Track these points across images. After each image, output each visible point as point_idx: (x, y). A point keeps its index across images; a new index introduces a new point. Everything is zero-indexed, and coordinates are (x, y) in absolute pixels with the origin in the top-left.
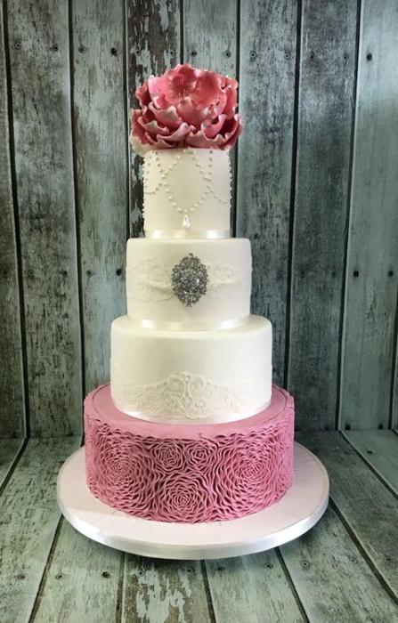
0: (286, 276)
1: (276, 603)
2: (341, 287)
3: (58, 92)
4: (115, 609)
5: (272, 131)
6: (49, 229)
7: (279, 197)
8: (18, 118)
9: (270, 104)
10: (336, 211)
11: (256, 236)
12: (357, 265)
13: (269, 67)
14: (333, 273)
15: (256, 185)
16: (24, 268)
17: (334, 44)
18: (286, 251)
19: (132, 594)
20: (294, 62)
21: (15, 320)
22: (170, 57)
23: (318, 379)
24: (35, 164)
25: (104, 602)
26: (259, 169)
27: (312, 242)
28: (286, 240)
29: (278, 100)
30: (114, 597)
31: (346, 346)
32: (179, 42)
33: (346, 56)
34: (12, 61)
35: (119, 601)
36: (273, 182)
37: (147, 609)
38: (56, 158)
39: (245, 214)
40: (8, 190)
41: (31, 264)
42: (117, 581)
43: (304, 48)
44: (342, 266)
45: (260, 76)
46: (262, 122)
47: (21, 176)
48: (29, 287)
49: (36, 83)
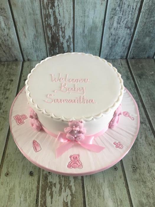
1: (119, 200)
4: (35, 202)
19: (44, 190)
25: (30, 197)
30: (35, 192)
35: (38, 196)
37: (52, 203)
42: (37, 179)
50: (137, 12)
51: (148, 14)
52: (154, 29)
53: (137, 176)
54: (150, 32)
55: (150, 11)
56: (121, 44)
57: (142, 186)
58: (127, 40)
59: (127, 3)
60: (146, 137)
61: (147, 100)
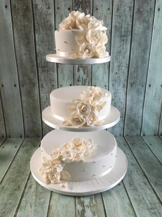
0: (126, 86)
1: (122, 197)
2: (144, 90)
3: (50, 24)
5: (123, 37)
6: (48, 71)
7: (125, 60)
8: (37, 33)
9: (123, 27)
10: (144, 64)
11: (116, 73)
12: (150, 82)
13: (123, 13)
14: (142, 86)
15: (117, 56)
16: (40, 84)
17: (147, 5)
18: (126, 78)
20: (132, 12)
21: (38, 101)
22: (89, 10)
23: (135, 120)
24: (43, 49)
26: (118, 50)
27: (135, 75)
28: (127, 75)
29: (126, 25)
31: (145, 110)
32: (92, 5)
33: (151, 9)
34: (34, 13)
36: (123, 55)
38: (50, 47)
39: (113, 66)
40: (34, 58)
41: (42, 83)
43: (136, 6)
44: (145, 83)
45: (120, 17)
46: (120, 33)
47: (38, 53)
48: (42, 90)
49: (43, 21)
50: (124, 110)
51: (131, 110)
52: (136, 118)
53: (132, 188)
54: (134, 120)
55: (131, 109)
56: (118, 126)
57: (135, 192)
58: (121, 124)
59: (118, 106)
60: (137, 172)
61: (137, 155)
